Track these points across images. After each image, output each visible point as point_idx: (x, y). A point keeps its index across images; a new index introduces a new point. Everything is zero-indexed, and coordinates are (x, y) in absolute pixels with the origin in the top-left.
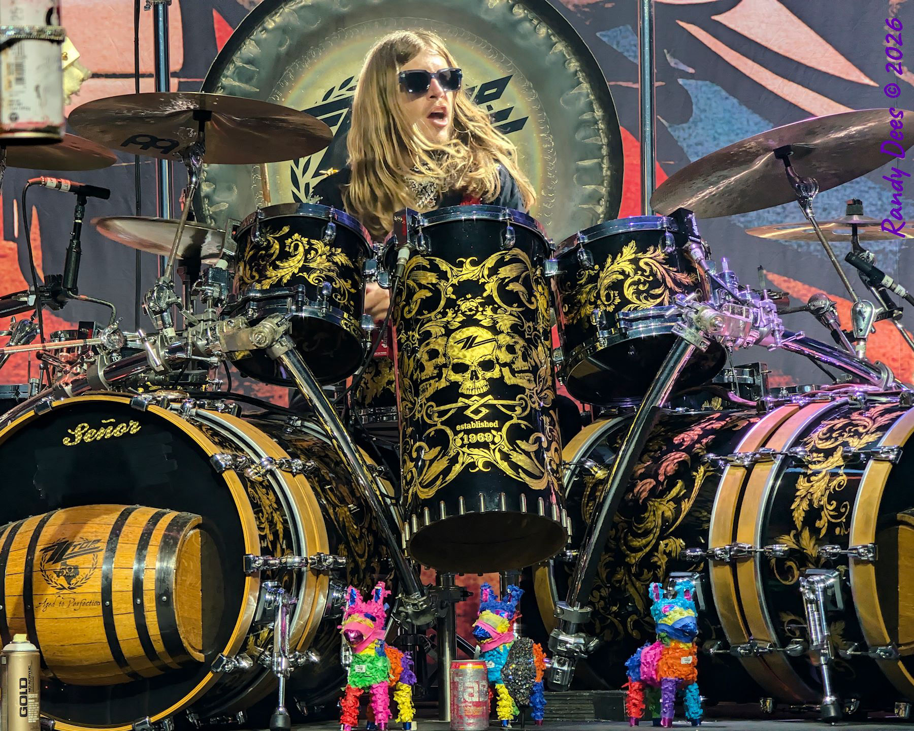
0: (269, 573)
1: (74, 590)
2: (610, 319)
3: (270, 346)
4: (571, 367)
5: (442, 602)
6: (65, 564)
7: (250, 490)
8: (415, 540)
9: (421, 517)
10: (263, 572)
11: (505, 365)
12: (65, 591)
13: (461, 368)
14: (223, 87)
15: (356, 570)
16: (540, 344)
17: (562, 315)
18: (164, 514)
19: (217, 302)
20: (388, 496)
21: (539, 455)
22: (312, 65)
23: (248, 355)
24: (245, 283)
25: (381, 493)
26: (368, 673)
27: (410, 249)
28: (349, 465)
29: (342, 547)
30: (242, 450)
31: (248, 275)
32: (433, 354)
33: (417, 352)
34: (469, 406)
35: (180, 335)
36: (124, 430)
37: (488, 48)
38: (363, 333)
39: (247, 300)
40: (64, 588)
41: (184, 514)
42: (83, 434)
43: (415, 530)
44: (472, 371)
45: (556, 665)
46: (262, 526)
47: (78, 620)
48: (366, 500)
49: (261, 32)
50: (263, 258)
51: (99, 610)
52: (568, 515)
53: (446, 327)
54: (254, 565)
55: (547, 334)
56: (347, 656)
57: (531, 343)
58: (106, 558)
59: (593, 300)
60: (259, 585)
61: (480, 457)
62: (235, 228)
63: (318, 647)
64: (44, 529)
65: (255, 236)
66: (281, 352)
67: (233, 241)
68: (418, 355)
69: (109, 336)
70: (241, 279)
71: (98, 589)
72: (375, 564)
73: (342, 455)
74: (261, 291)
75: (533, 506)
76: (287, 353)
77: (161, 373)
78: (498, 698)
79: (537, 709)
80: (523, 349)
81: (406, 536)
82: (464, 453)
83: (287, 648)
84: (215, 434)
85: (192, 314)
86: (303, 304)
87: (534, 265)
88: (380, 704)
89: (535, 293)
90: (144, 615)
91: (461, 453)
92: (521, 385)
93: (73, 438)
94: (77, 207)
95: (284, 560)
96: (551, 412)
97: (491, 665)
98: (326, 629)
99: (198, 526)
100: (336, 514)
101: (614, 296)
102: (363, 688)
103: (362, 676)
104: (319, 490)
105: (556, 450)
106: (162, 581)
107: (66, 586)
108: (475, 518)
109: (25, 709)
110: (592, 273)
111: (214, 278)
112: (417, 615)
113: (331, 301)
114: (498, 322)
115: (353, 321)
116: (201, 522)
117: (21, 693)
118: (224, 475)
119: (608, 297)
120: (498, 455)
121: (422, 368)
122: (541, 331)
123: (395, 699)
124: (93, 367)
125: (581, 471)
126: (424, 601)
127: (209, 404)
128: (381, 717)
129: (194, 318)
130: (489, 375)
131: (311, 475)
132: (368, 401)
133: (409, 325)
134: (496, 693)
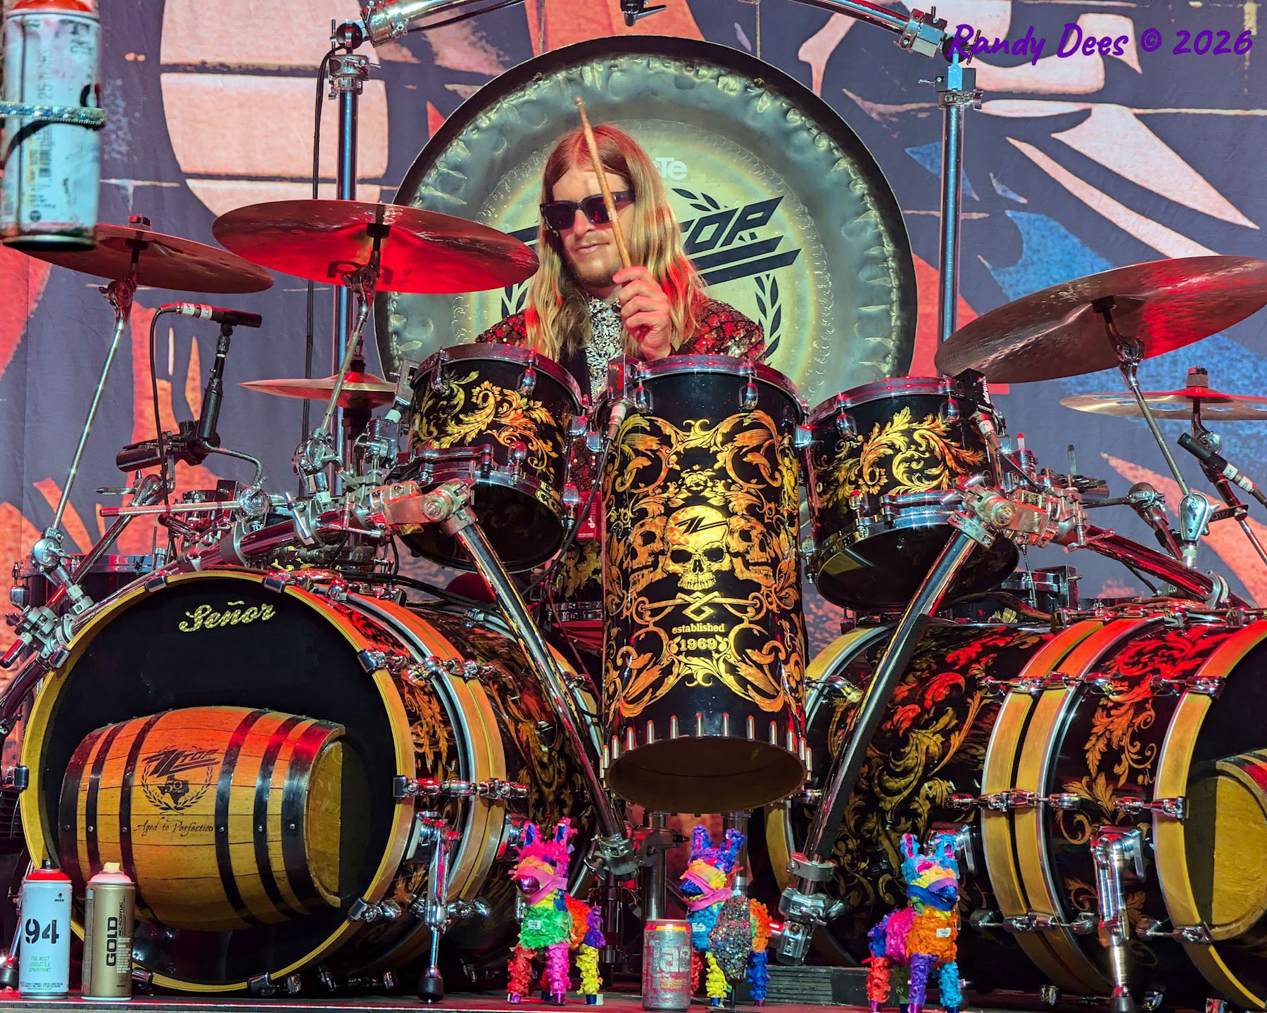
0: (426, 800)
1: (182, 811)
2: (874, 504)
3: (446, 520)
4: (823, 560)
5: (649, 847)
6: (171, 778)
7: (407, 696)
8: (617, 768)
9: (623, 740)
10: (419, 799)
11: (737, 555)
12: (170, 812)
13: (681, 556)
14: (422, 198)
15: (541, 803)
16: (783, 531)
17: (815, 496)
18: (300, 721)
19: (384, 462)
20: (588, 714)
21: (775, 669)
23: (419, 530)
24: (420, 440)
25: (579, 709)
26: (544, 930)
27: (626, 406)
28: (538, 671)
29: (523, 773)
30: (401, 646)
31: (425, 431)
32: (649, 538)
33: (629, 533)
34: (690, 604)
35: (336, 501)
36: (255, 615)
37: (754, 162)
38: (564, 509)
39: (421, 462)
40: (170, 808)
41: (324, 722)
43: (615, 756)
44: (696, 561)
45: (787, 933)
46: (421, 741)
47: (183, 848)
48: (557, 716)
49: (472, 130)
50: (444, 409)
51: (211, 837)
52: (808, 745)
53: (665, 505)
54: (405, 790)
55: (793, 519)
57: (773, 529)
58: (223, 772)
59: (853, 479)
60: (412, 814)
61: (699, 669)
62: (412, 372)
63: (490, 895)
64: (150, 734)
65: (436, 383)
66: (458, 527)
67: (409, 388)
68: (630, 538)
69: (251, 498)
70: (416, 435)
71: (211, 811)
72: (566, 795)
73: (530, 659)
74: (441, 451)
75: (763, 733)
76: (465, 529)
77: (310, 547)
78: (708, 970)
79: (758, 986)
80: (761, 537)
81: (605, 763)
82: (680, 662)
83: (445, 895)
84: (370, 625)
85: (352, 476)
86: (490, 468)
87: (781, 432)
88: (558, 970)
89: (780, 467)
90: (266, 847)
91: (677, 662)
92: (756, 580)
93: (191, 623)
94: (220, 338)
95: (447, 786)
96: (793, 615)
97: (699, 928)
98: (499, 873)
99: (339, 739)
100: (517, 731)
101: (880, 475)
102: (537, 949)
104: (499, 702)
105: (797, 663)
106: (291, 805)
107: (172, 805)
108: (690, 744)
109: (114, 956)
111: (381, 431)
112: (618, 861)
113: (525, 466)
114: (730, 502)
115: (552, 493)
116: (343, 733)
117: (109, 936)
118: (374, 676)
119: (872, 475)
120: (722, 667)
121: (634, 554)
122: (786, 515)
123: (577, 965)
124: (228, 536)
125: (831, 692)
126: (625, 844)
127: (365, 588)
128: (558, 986)
129: (354, 480)
130: (716, 566)
131: (488, 680)
132: (569, 594)
133: (621, 500)
134: (705, 964)
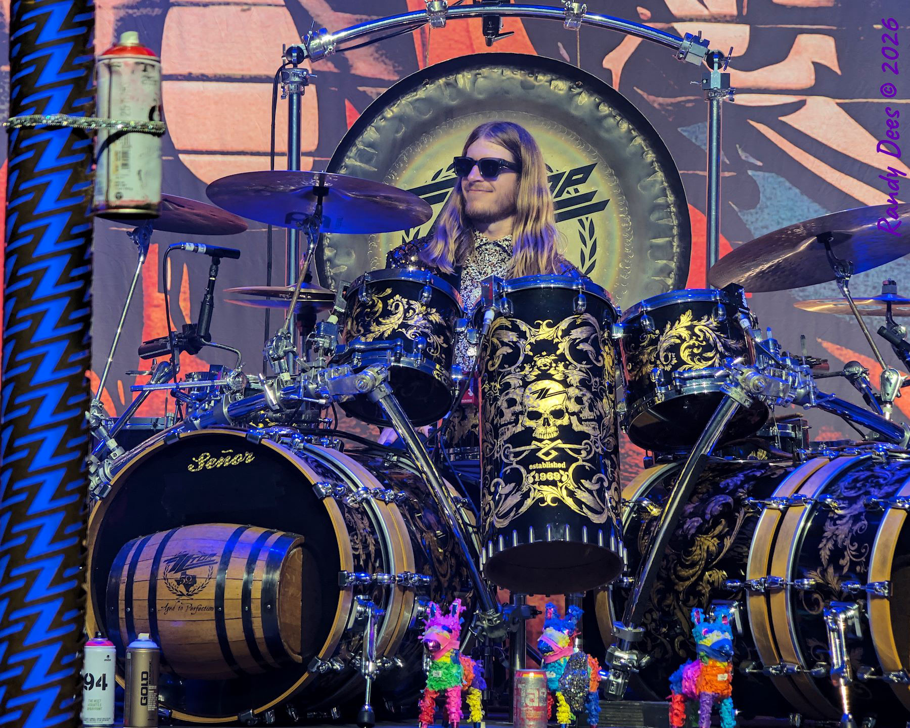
0: (361, 587)
1: (192, 597)
2: (668, 377)
3: (371, 391)
4: (633, 417)
5: (514, 618)
6: (185, 574)
7: (347, 515)
8: (492, 564)
9: (496, 544)
10: (356, 587)
11: (573, 414)
12: (183, 597)
13: (535, 415)
14: (346, 167)
15: (439, 588)
16: (605, 397)
17: (626, 373)
18: (273, 533)
19: (327, 351)
20: (470, 525)
21: (601, 493)
22: (423, 150)
23: (351, 399)
24: (352, 336)
25: (464, 522)
26: (444, 678)
27: (495, 311)
28: (436, 496)
29: (427, 567)
30: (342, 480)
31: (355, 329)
32: (512, 402)
33: (498, 400)
34: (541, 449)
35: (294, 379)
36: (240, 460)
37: (576, 140)
38: (453, 383)
39: (353, 351)
40: (183, 595)
41: (290, 534)
42: (204, 462)
43: (491, 555)
44: (545, 419)
45: (611, 678)
46: (357, 547)
47: (193, 623)
48: (450, 527)
49: (381, 119)
50: (368, 315)
51: (212, 614)
52: (625, 546)
53: (523, 379)
54: (347, 581)
55: (611, 388)
56: (427, 663)
57: (597, 396)
58: (220, 569)
59: (653, 360)
60: (351, 597)
61: (549, 494)
62: (345, 289)
63: (404, 654)
64: (169, 543)
65: (362, 296)
66: (380, 397)
67: (343, 300)
68: (499, 403)
69: (234, 378)
70: (349, 332)
71: (212, 596)
72: (456, 582)
73: (430, 488)
74: (366, 343)
75: (593, 538)
76: (384, 398)
77: (276, 411)
78: (558, 704)
79: (592, 716)
80: (589, 401)
81: (483, 560)
82: (535, 489)
83: (375, 653)
84: (319, 465)
85: (305, 362)
86: (401, 356)
87: (602, 328)
88: (454, 705)
89: (602, 353)
90: (251, 621)
91: (532, 489)
92: (587, 432)
93: (196, 465)
94: (211, 267)
95: (375, 577)
96: (613, 456)
97: (552, 675)
98: (411, 638)
99: (300, 545)
100: (422, 538)
101: (672, 357)
102: (438, 691)
103: (438, 680)
104: (409, 517)
105: (616, 489)
106: (268, 592)
107: (185, 592)
108: (543, 546)
109: (146, 698)
110: (653, 336)
111: (325, 330)
112: (492, 629)
113: (425, 354)
114: (568, 377)
115: (444, 372)
116: (303, 541)
117: (142, 685)
118: (324, 501)
119: (666, 358)
120: (564, 492)
121: (502, 414)
122: (606, 385)
123: (467, 702)
124: (219, 404)
125: (639, 509)
126: (498, 617)
127: (316, 440)
128: (455, 717)
129: (307, 365)
130: (559, 422)
131: (402, 504)
132: (455, 441)
133: (492, 377)
134: (556, 700)
